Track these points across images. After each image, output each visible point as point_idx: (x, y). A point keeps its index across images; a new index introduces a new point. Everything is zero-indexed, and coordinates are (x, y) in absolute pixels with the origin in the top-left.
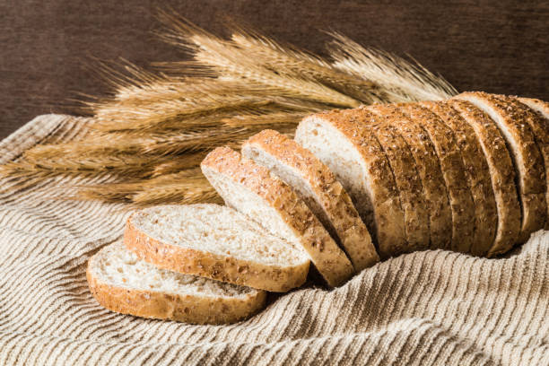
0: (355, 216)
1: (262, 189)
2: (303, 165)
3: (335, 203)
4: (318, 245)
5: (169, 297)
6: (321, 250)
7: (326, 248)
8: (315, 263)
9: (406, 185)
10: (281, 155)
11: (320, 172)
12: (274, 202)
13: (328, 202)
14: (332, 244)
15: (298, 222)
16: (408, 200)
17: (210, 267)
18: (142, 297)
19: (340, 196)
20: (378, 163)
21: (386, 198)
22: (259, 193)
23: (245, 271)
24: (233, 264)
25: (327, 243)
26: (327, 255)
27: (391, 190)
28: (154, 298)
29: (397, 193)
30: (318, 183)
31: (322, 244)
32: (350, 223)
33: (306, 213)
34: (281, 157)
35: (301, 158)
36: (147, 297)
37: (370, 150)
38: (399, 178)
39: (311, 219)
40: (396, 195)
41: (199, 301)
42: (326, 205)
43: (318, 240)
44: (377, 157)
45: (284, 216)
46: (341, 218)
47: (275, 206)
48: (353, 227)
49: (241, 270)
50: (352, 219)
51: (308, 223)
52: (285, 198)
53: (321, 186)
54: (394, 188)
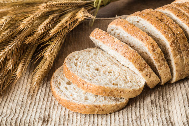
0: (165, 61)
1: (126, 54)
2: (144, 40)
3: (157, 57)
4: (148, 76)
5: (96, 107)
6: (150, 77)
7: (152, 76)
8: (147, 82)
9: (184, 49)
10: (134, 34)
11: (152, 44)
12: (132, 60)
13: (155, 56)
14: (154, 74)
15: (141, 67)
16: (185, 55)
17: (108, 93)
18: (85, 107)
19: (160, 54)
20: (173, 41)
21: (177, 55)
22: (125, 57)
23: (122, 93)
24: (117, 90)
25: (152, 74)
26: (152, 79)
27: (179, 51)
28: (90, 107)
29: (181, 53)
30: (151, 48)
31: (150, 75)
32: (162, 64)
33: (144, 64)
34: (134, 36)
35: (143, 37)
36: (87, 107)
37: (170, 36)
38: (182, 46)
39: (146, 66)
40: (180, 53)
41: (108, 106)
42: (154, 58)
43: (149, 74)
44: (172, 39)
45: (135, 66)
46: (159, 62)
47: (132, 62)
48: (164, 66)
49: (120, 92)
50: (163, 63)
51: (145, 67)
52: (136, 58)
53: (152, 50)
54: (180, 51)
